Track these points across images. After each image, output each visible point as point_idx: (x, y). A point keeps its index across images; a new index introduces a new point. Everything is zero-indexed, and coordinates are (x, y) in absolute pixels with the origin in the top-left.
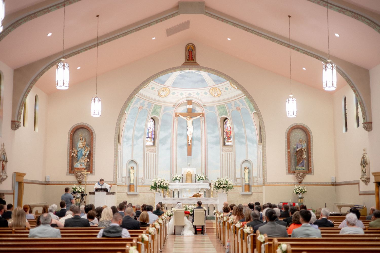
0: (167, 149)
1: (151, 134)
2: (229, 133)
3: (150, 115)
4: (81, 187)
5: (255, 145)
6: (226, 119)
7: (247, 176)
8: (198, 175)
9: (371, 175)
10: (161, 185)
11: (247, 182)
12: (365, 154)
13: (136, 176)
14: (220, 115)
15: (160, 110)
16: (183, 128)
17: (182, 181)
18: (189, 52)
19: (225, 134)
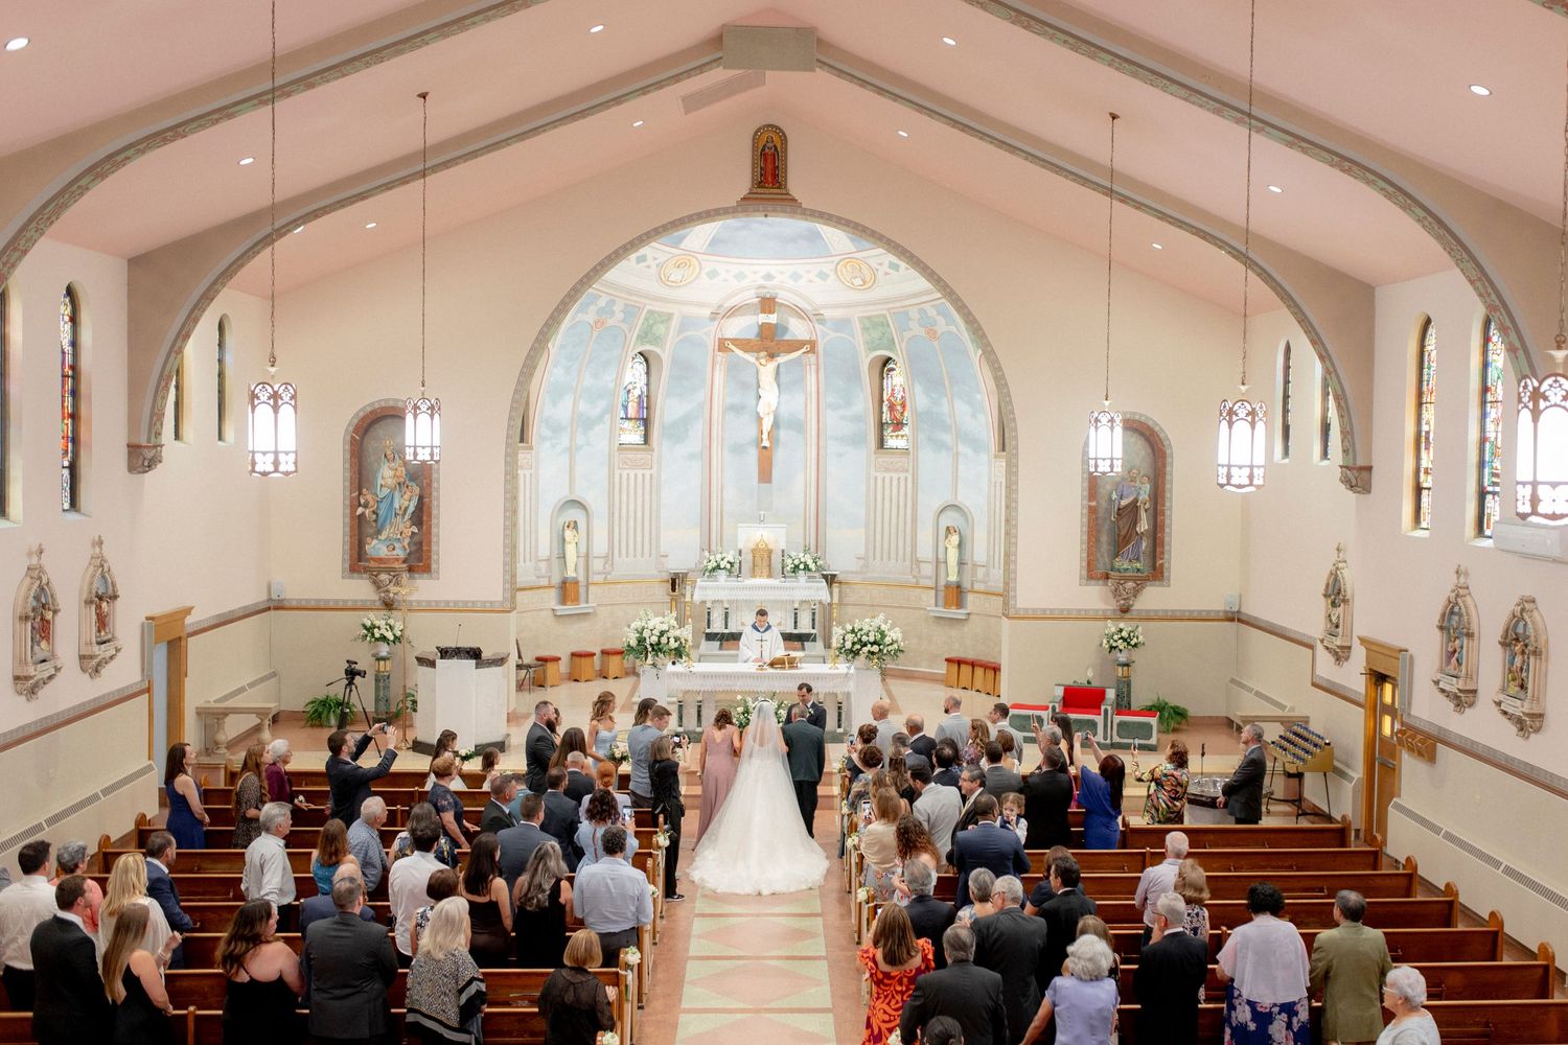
0: (692, 456)
1: (635, 405)
2: (899, 408)
3: (632, 344)
4: (391, 622)
5: (984, 457)
6: (888, 360)
7: (953, 556)
8: (793, 554)
9: (1356, 644)
10: (659, 643)
11: (953, 578)
12: (1341, 565)
13: (583, 550)
14: (869, 349)
15: (668, 329)
16: (744, 386)
17: (740, 571)
18: (763, 154)
19: (885, 409)
